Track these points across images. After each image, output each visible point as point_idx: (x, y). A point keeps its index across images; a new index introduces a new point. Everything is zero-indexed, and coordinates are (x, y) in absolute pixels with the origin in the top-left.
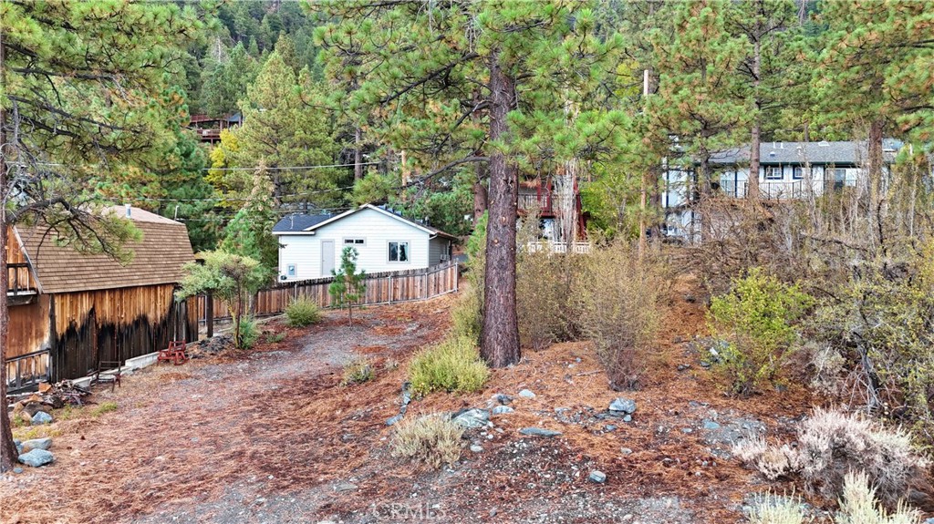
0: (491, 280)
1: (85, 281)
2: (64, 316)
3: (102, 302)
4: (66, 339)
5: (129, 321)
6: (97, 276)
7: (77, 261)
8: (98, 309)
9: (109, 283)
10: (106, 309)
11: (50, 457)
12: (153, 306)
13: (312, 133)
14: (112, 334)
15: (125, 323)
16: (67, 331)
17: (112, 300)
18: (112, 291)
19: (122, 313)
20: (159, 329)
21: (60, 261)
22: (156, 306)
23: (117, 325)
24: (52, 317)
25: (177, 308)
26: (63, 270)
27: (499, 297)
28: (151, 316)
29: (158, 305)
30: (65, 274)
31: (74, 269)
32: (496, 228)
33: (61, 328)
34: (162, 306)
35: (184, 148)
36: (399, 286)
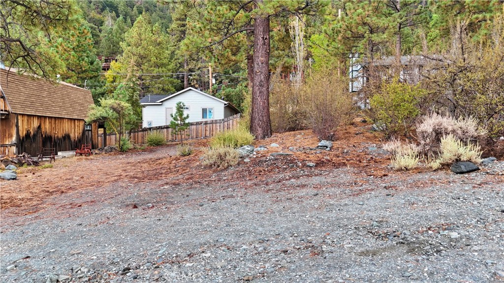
0: (256, 93)
1: (35, 110)
2: (24, 126)
3: (45, 123)
4: (25, 140)
5: (60, 136)
6: (42, 109)
7: (31, 99)
8: (43, 126)
9: (48, 113)
10: (47, 127)
11: (15, 176)
12: (73, 130)
13: (161, 59)
14: (51, 141)
15: (58, 137)
16: (26, 135)
17: (50, 123)
18: (50, 118)
19: (56, 131)
20: (77, 144)
21: (21, 98)
22: (75, 130)
23: (53, 137)
24: (17, 126)
25: (86, 133)
26: (23, 102)
27: (260, 102)
28: (72, 135)
29: (76, 130)
30: (24, 105)
31: (29, 103)
32: (258, 64)
33: (22, 133)
34: (78, 131)
35: (90, 59)
36: (208, 129)
